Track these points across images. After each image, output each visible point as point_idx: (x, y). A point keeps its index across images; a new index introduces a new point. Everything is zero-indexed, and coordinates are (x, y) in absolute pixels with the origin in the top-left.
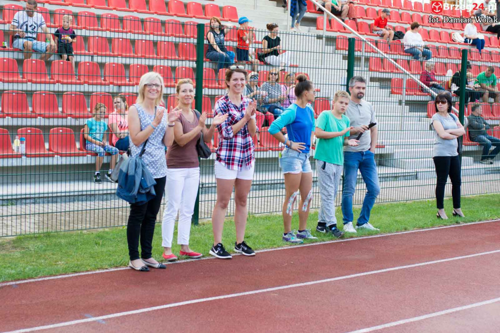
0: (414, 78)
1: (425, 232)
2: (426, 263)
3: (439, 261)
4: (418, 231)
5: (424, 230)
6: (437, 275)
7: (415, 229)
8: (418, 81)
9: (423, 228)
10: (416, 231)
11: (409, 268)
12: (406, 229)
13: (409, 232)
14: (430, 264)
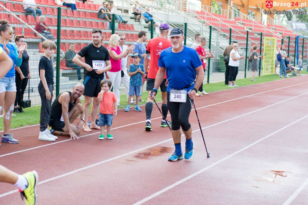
0: (31, 27)
1: (35, 127)
2: (33, 148)
3: (42, 146)
4: (29, 126)
5: (33, 126)
6: (40, 156)
7: (28, 125)
8: (34, 30)
9: (33, 124)
10: (28, 126)
11: (21, 152)
12: (21, 126)
13: (23, 127)
14: (36, 149)
